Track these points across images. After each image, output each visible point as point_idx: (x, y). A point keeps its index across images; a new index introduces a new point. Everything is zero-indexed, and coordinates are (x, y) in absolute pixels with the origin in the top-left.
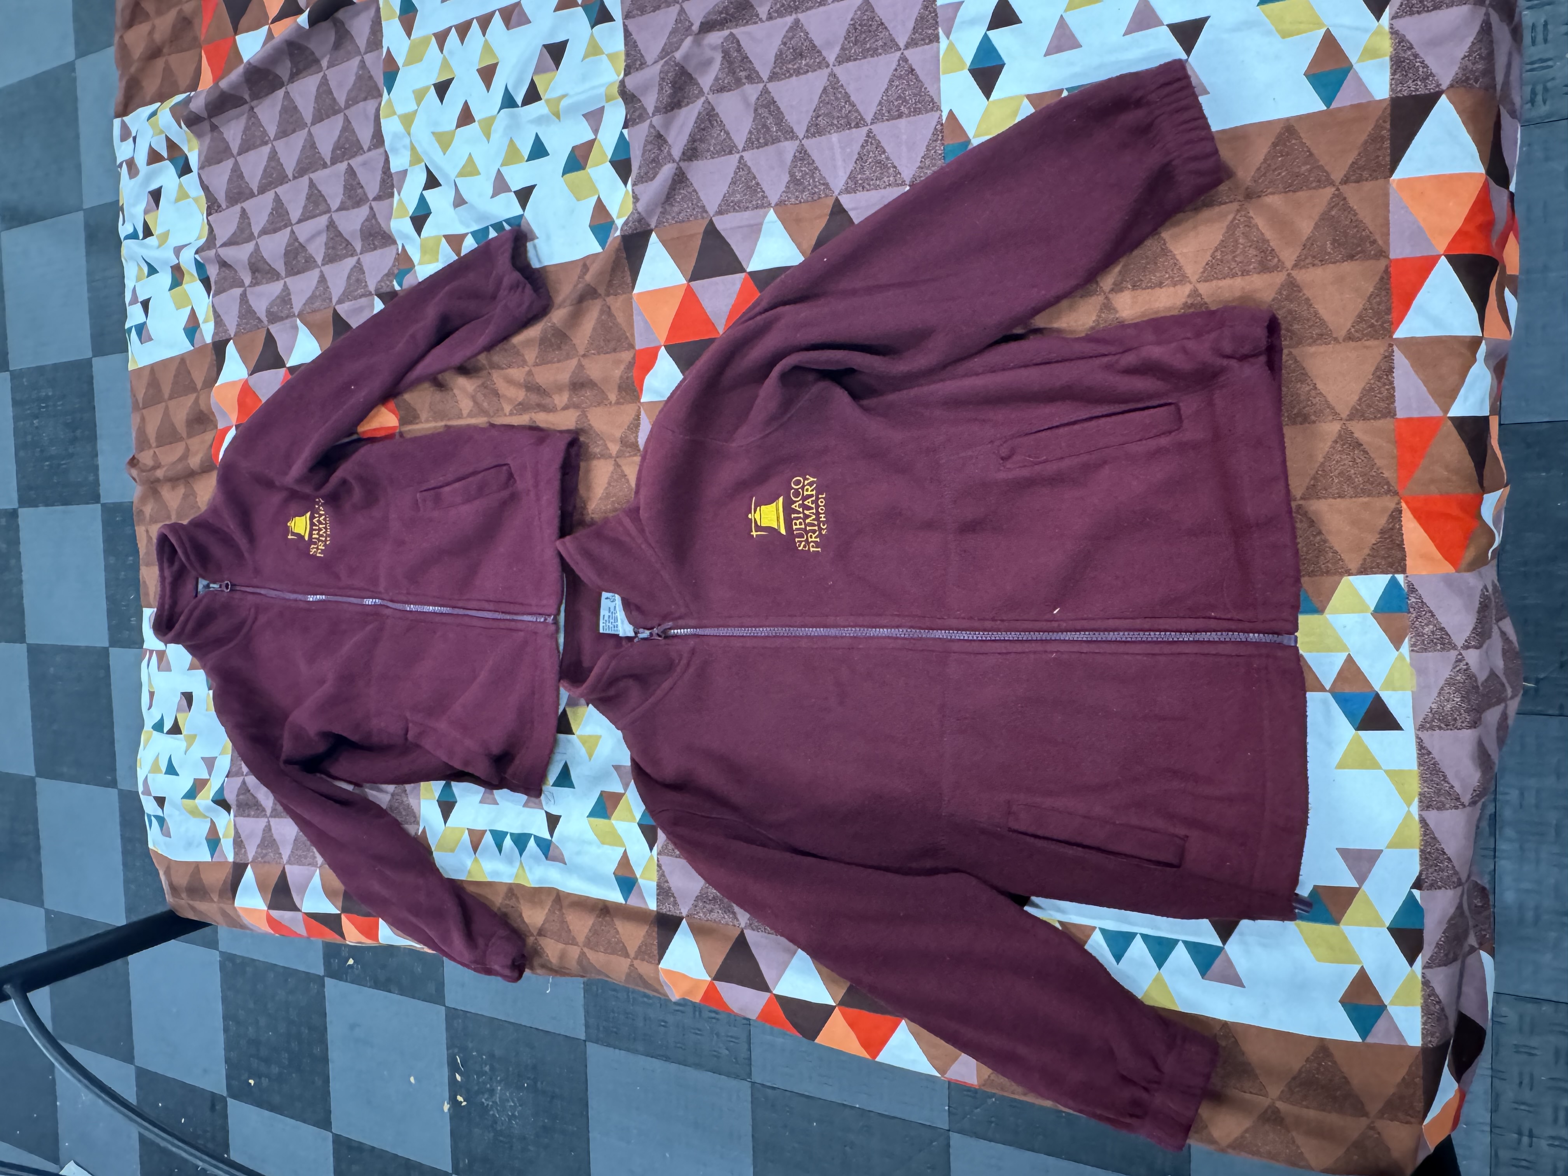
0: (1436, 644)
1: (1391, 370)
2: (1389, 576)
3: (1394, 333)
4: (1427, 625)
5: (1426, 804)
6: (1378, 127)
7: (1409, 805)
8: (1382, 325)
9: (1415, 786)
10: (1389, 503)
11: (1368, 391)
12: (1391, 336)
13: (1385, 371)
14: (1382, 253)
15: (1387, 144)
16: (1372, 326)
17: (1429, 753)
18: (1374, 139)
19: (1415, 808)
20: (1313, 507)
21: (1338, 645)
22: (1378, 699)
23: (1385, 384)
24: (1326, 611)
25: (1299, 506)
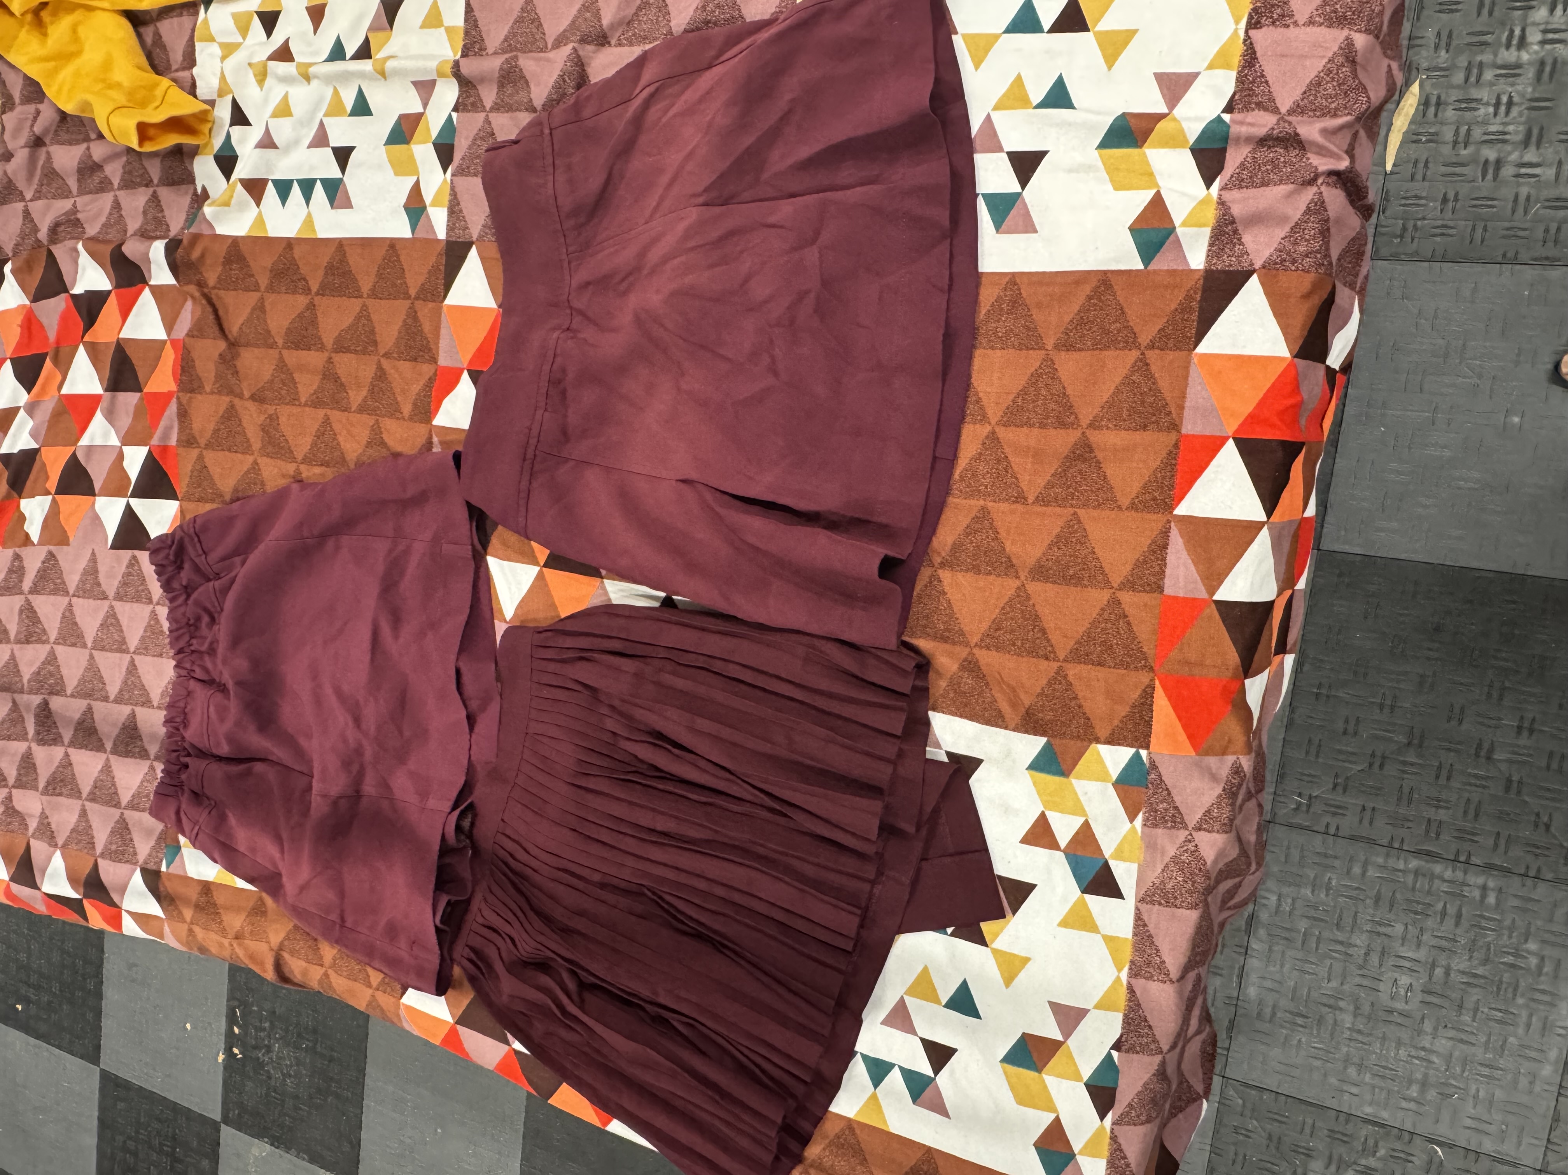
0: (1166, 821)
1: (1165, 546)
2: (1133, 750)
3: (1174, 509)
4: (1162, 802)
5: (1135, 972)
6: (1189, 297)
7: (1120, 970)
8: (1163, 500)
9: (1127, 953)
10: (1144, 678)
11: (1141, 564)
12: (1171, 512)
13: (1160, 547)
14: (1175, 426)
15: (1195, 316)
16: (1155, 499)
17: (1145, 925)
18: (1183, 309)
19: (1124, 975)
20: (1073, 671)
21: (1078, 809)
22: (1106, 866)
23: (1158, 559)
24: (1072, 775)
25: (1060, 668)
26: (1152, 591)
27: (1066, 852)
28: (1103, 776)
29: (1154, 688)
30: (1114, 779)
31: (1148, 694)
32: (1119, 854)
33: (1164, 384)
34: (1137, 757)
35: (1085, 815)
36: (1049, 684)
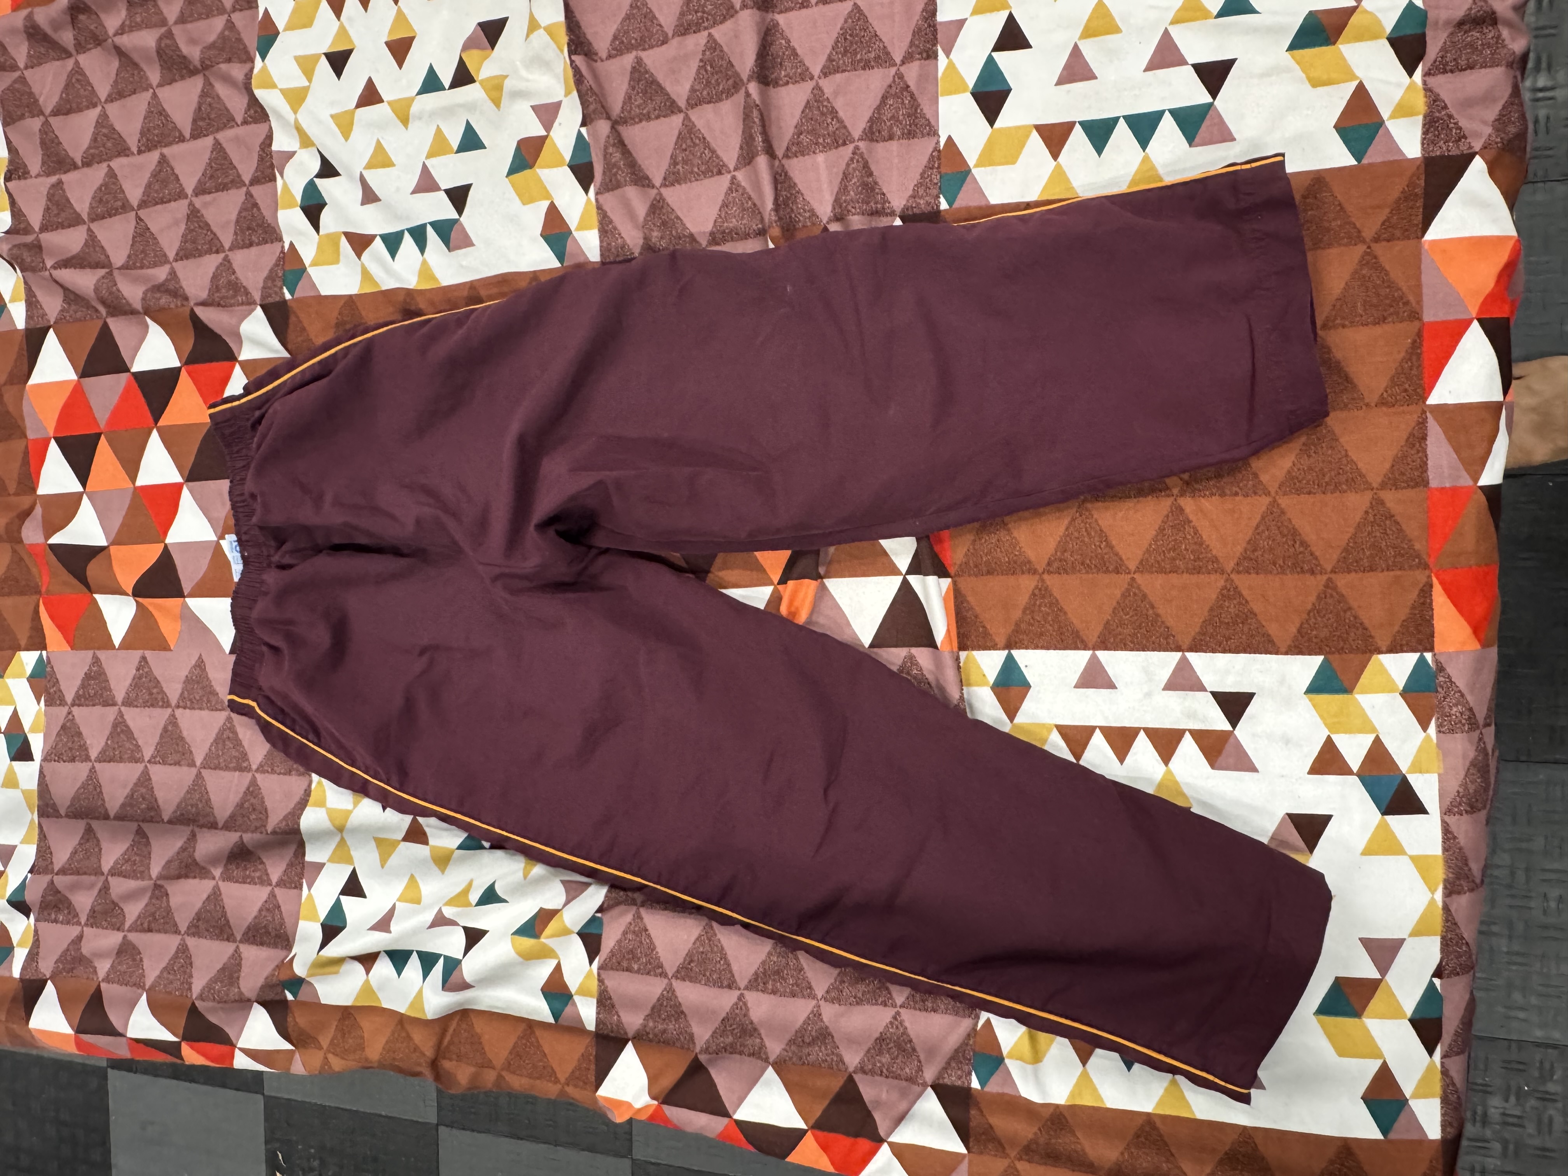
0: (1464, 725)
1: (1424, 438)
2: (1418, 654)
3: (1426, 398)
4: (1456, 705)
5: (1451, 890)
6: (1411, 184)
7: (1433, 892)
8: (1415, 390)
9: (1439, 873)
10: (1420, 576)
11: (1400, 460)
12: (1424, 402)
13: (1418, 438)
14: (1415, 315)
15: (1420, 202)
16: (1406, 391)
17: (1455, 838)
18: (1407, 196)
19: (1439, 896)
20: (1342, 581)
21: (1367, 726)
22: (1405, 782)
23: (1418, 452)
24: (1355, 691)
25: (1329, 579)
26: (1417, 485)
27: (1358, 775)
28: (1387, 686)
29: (1431, 586)
30: (1401, 688)
31: (1426, 591)
32: (1417, 767)
33: (1396, 274)
34: (1422, 661)
35: (1373, 729)
36: (1319, 598)
